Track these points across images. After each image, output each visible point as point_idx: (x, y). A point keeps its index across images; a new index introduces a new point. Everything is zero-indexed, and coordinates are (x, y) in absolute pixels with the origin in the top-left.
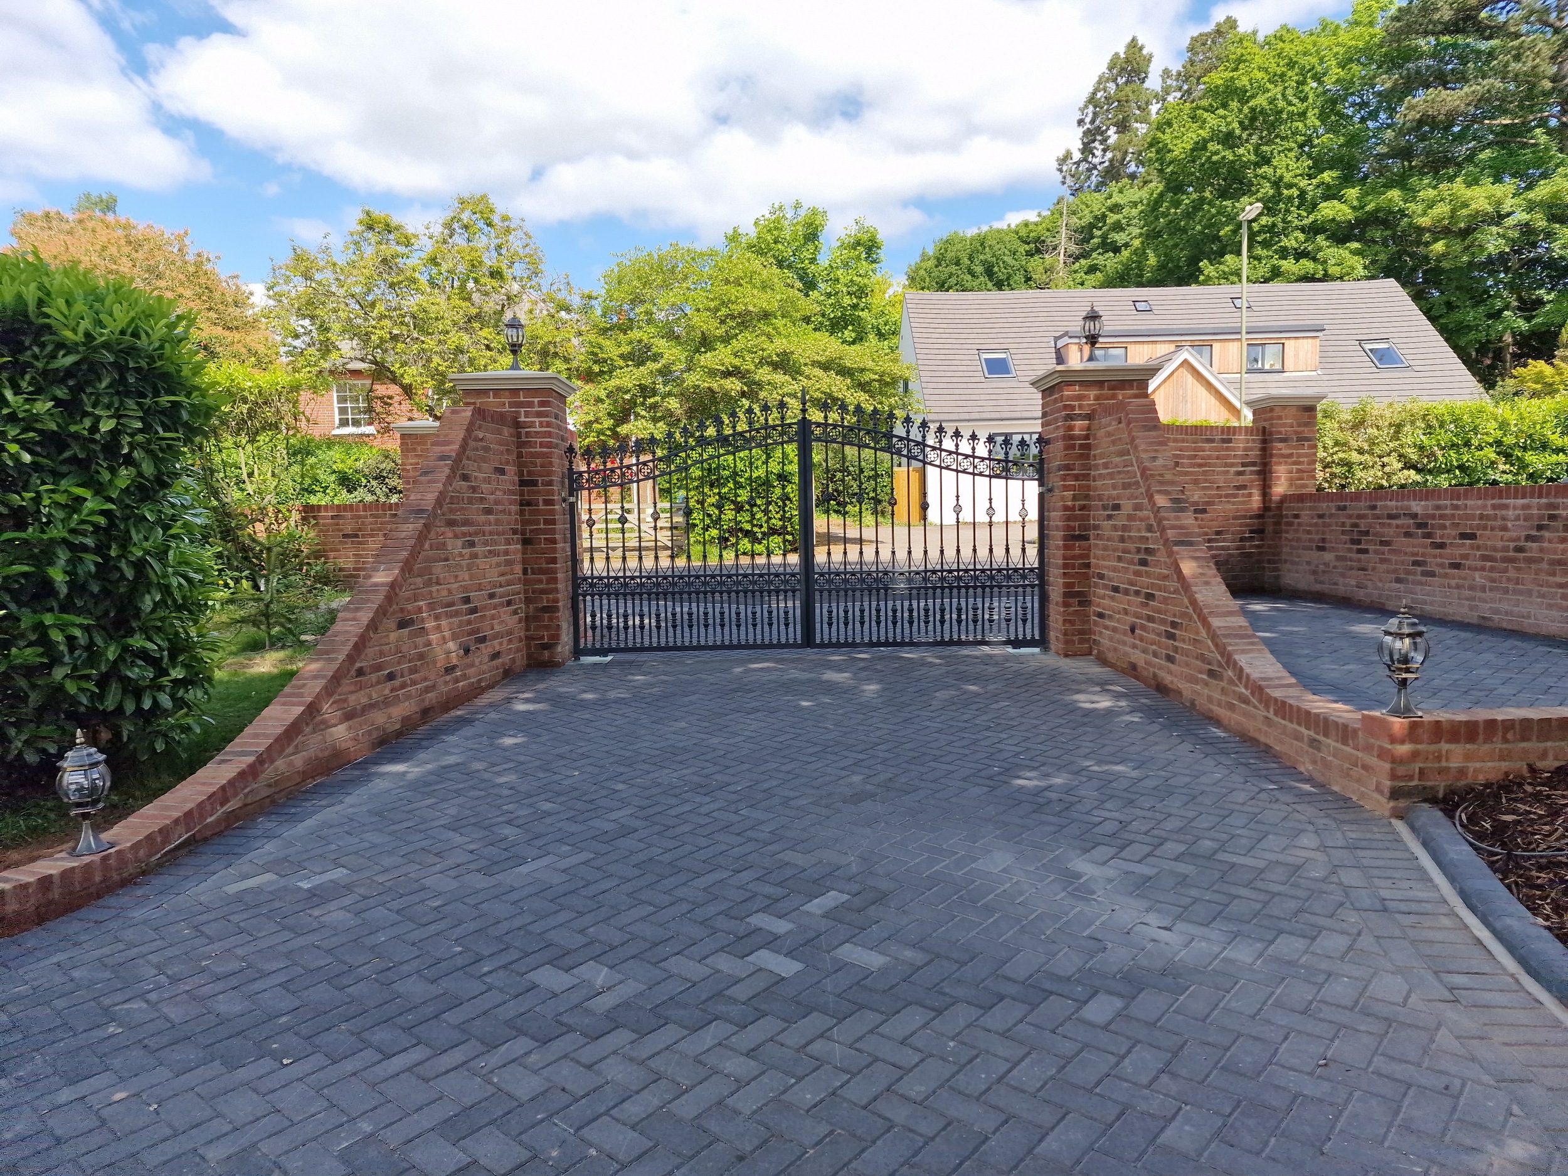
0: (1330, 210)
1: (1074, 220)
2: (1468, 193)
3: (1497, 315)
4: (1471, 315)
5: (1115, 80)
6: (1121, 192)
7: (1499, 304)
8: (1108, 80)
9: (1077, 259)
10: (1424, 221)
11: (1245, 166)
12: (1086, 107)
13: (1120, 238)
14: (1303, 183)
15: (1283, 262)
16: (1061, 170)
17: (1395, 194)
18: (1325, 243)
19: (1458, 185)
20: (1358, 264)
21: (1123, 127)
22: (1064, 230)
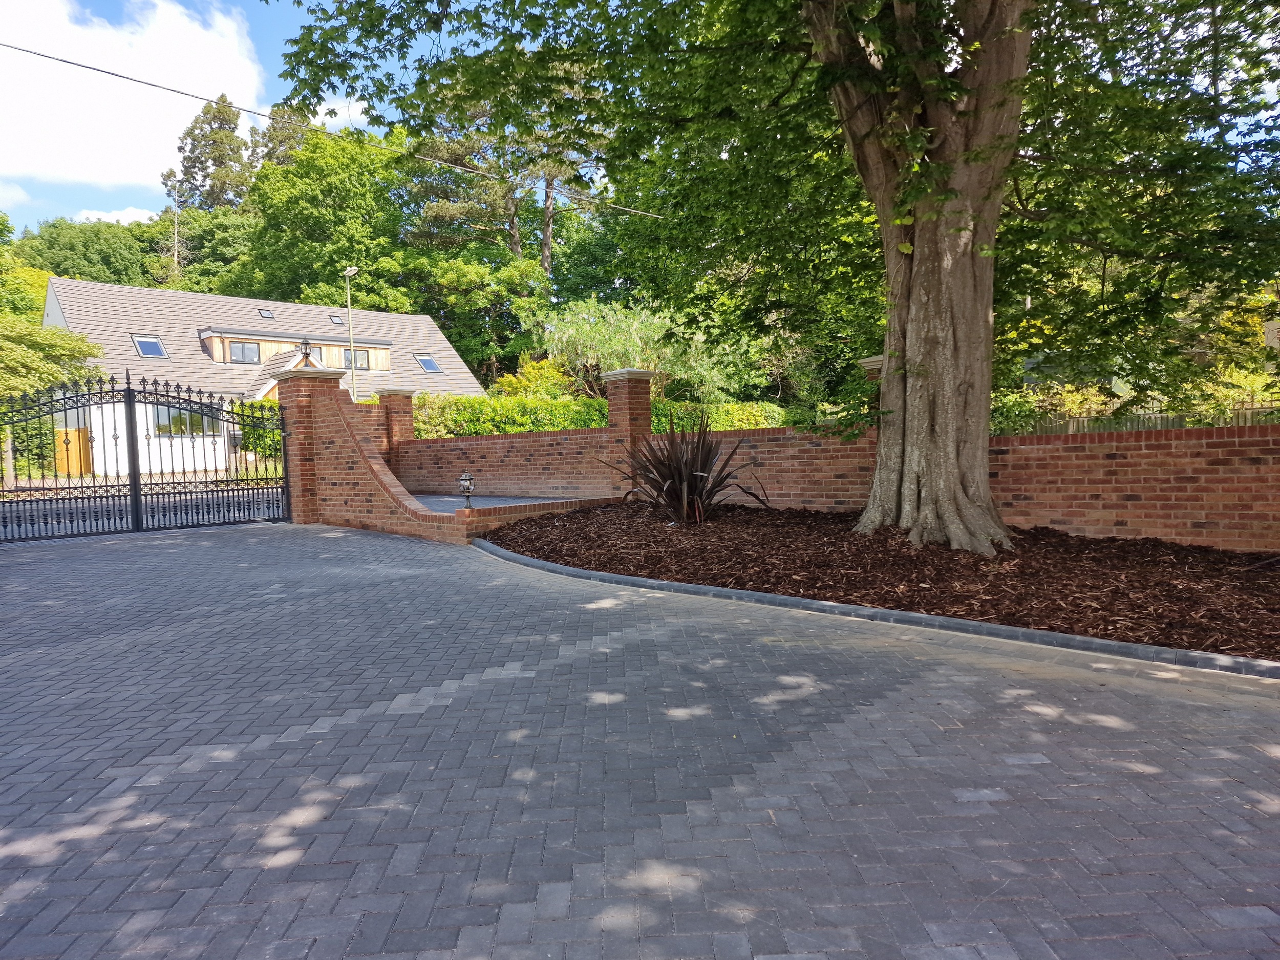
0: (385, 263)
1: (184, 230)
2: (466, 268)
3: (486, 344)
4: (474, 343)
5: (210, 124)
6: (225, 215)
7: (487, 338)
8: (203, 122)
9: (191, 262)
10: (443, 281)
11: (327, 222)
12: (185, 138)
13: (229, 252)
14: (368, 242)
15: (359, 294)
16: (166, 185)
17: (424, 260)
18: (385, 285)
19: (459, 261)
20: (407, 303)
21: (219, 162)
22: (176, 237)
